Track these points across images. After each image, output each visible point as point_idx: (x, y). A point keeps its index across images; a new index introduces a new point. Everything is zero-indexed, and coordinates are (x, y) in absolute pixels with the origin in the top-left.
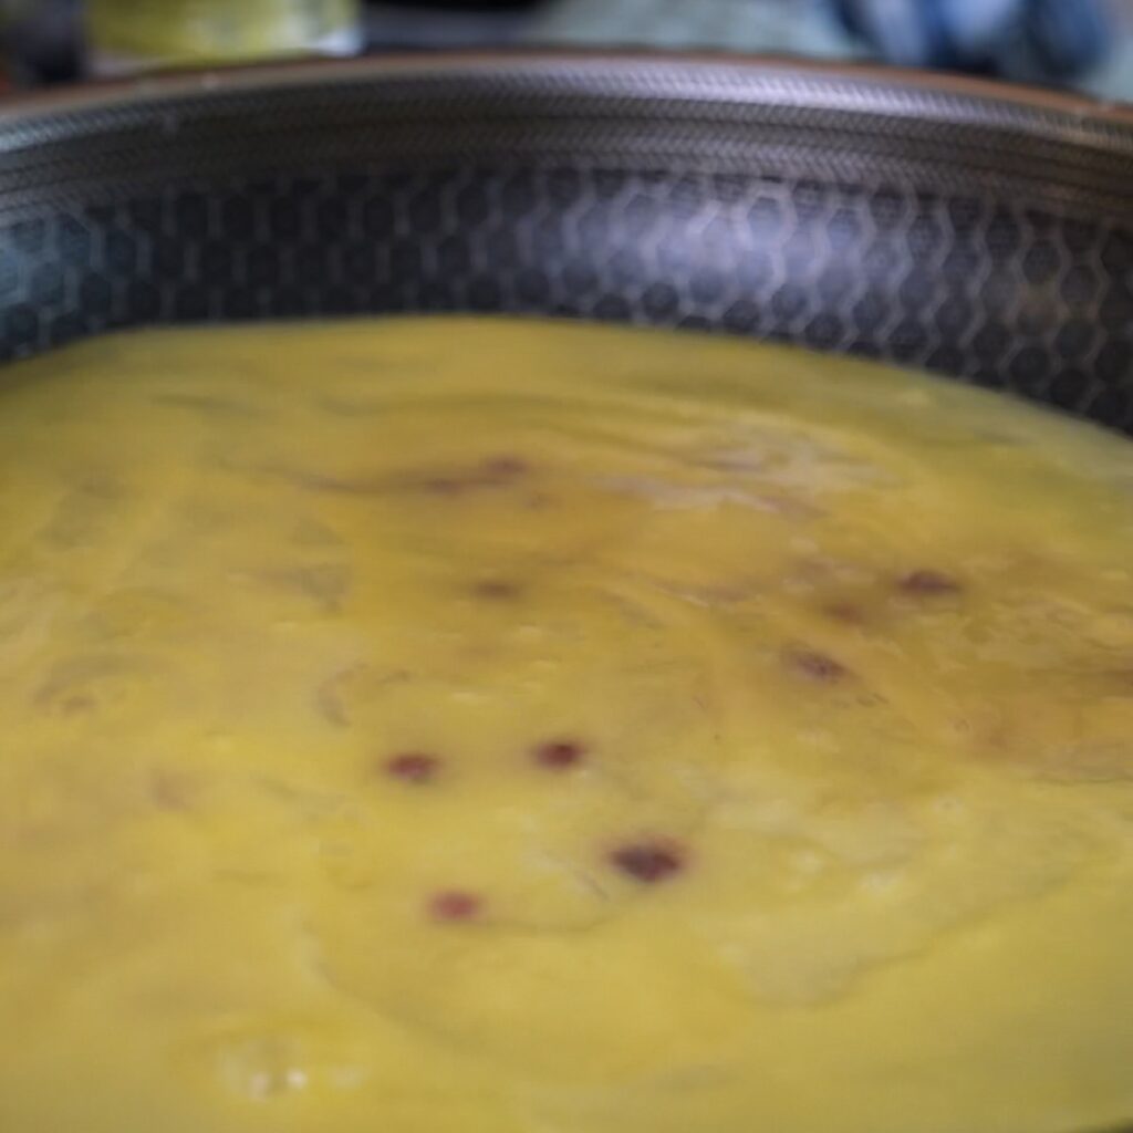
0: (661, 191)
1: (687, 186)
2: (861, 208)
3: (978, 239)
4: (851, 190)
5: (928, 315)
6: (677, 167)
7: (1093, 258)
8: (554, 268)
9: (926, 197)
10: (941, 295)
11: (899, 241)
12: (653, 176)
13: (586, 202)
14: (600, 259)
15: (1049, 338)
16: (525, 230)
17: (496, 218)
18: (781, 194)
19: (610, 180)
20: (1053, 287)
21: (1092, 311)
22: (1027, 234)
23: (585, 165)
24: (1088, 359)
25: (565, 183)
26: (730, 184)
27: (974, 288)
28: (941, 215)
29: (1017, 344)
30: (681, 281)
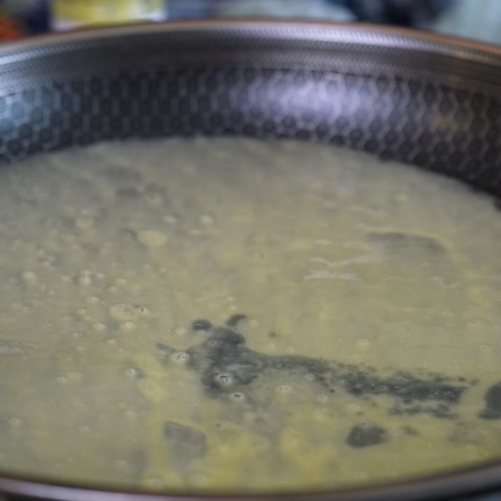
0: (289, 77)
1: (300, 75)
2: (372, 84)
3: (420, 97)
4: (367, 77)
5: (399, 128)
6: (296, 68)
7: (467, 105)
8: (245, 109)
9: (398, 80)
10: (405, 120)
11: (388, 98)
12: (285, 71)
13: (258, 81)
14: (264, 105)
15: (449, 138)
16: (233, 94)
17: (221, 88)
18: (339, 78)
19: (268, 73)
20: (451, 117)
21: (467, 127)
22: (440, 95)
23: (257, 66)
24: (464, 147)
25: (250, 74)
26: (318, 74)
27: (418, 117)
28: (405, 87)
29: (436, 140)
30: (297, 114)
